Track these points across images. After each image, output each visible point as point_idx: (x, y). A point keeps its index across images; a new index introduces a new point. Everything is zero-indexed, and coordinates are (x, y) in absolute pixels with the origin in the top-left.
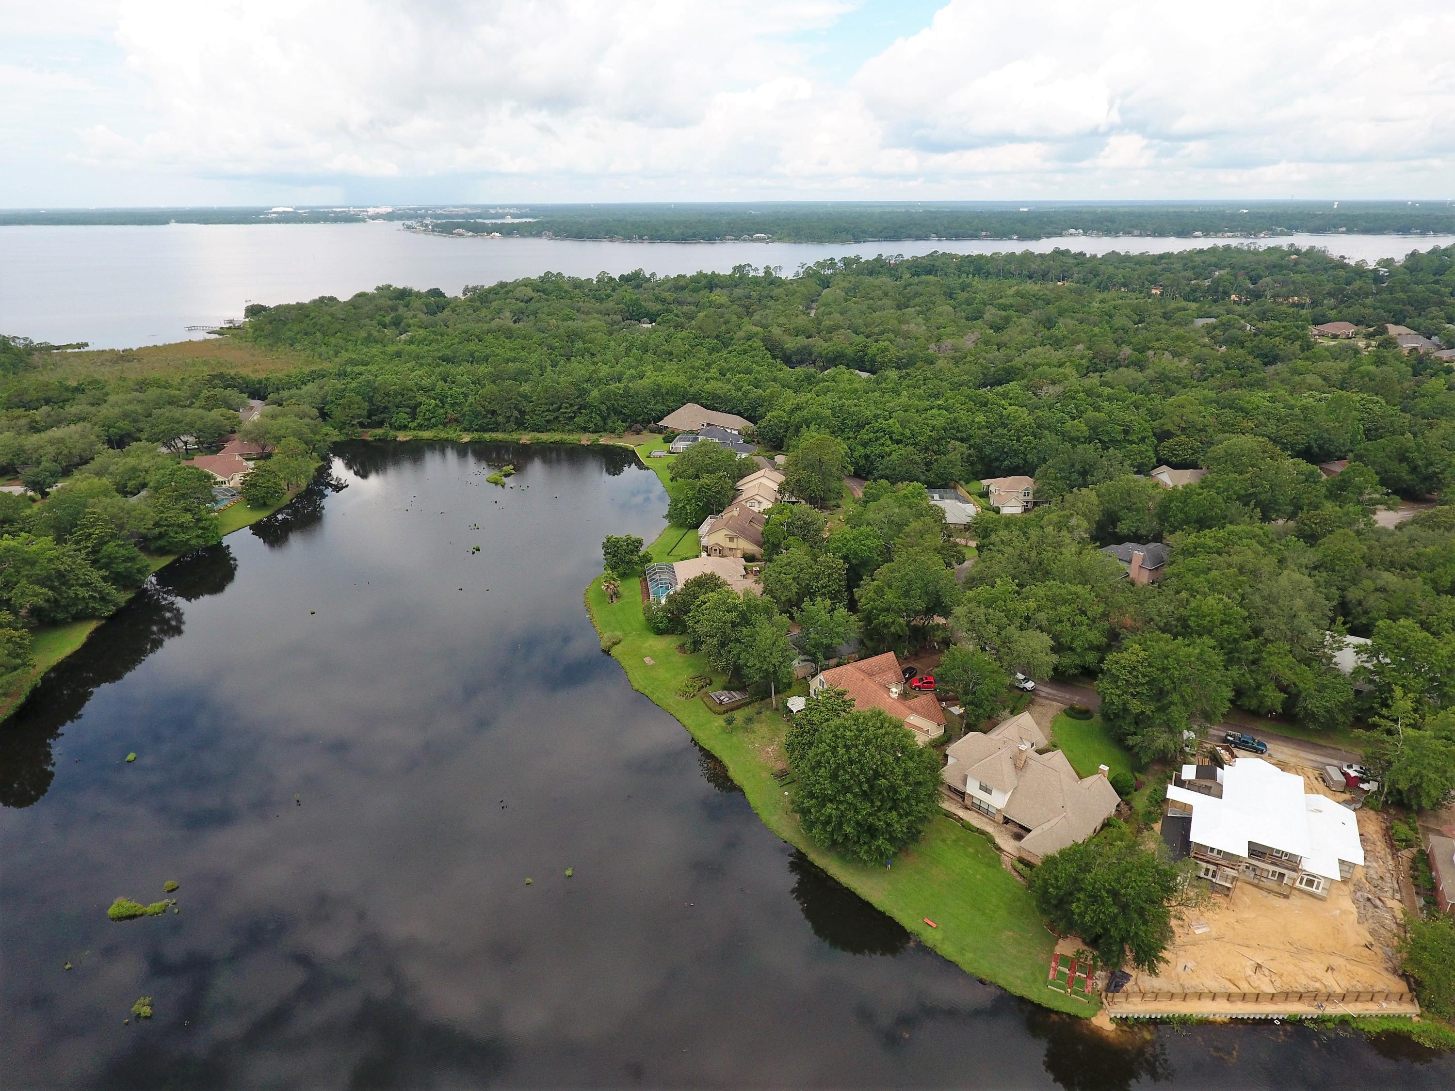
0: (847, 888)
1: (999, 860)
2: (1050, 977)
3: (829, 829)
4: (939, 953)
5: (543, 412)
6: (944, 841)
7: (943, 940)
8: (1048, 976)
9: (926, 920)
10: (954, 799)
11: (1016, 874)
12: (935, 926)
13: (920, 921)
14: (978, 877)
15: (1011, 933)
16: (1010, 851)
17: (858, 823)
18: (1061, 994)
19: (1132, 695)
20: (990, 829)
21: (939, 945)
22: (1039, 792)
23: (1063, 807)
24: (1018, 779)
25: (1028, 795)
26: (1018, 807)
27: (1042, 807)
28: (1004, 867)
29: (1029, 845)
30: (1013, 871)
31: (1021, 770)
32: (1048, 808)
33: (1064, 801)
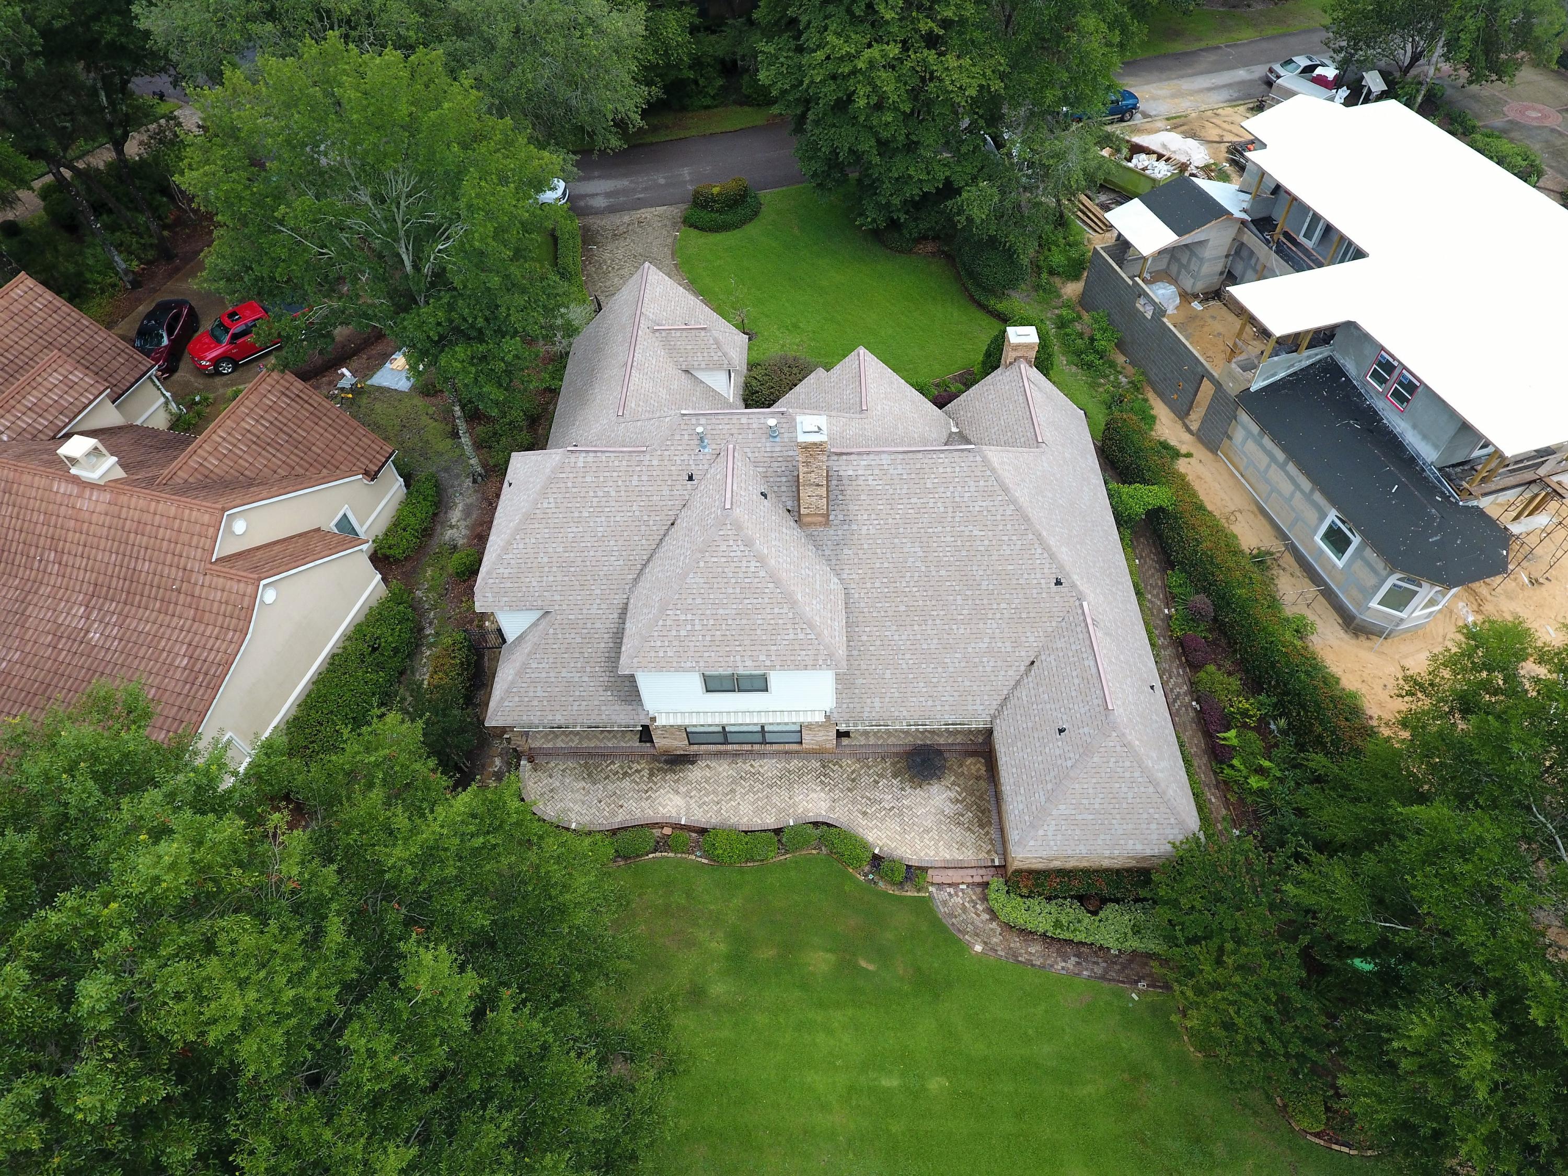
1: (943, 928)
22: (943, 573)
23: (1058, 583)
24: (835, 564)
25: (903, 608)
26: (888, 676)
27: (981, 626)
28: (978, 948)
29: (1059, 837)
30: (1016, 942)
31: (827, 523)
32: (1006, 615)
33: (1052, 556)
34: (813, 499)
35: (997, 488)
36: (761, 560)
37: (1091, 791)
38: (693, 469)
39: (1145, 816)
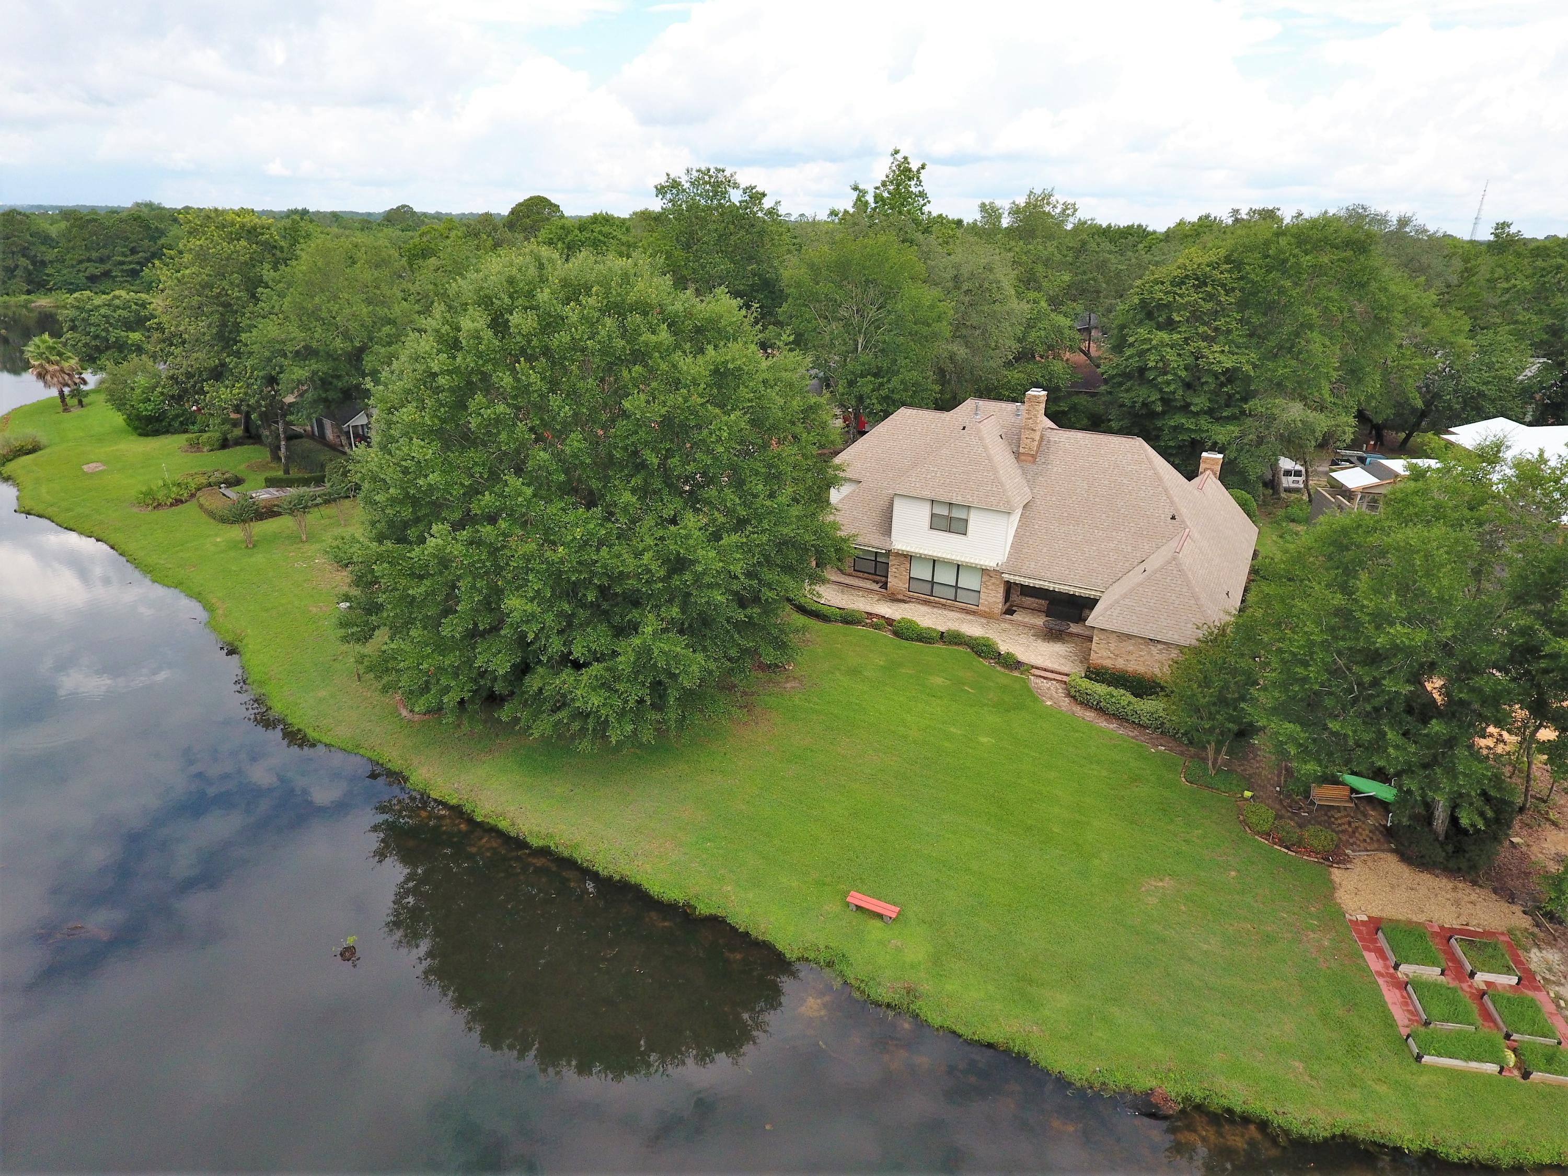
0: (544, 852)
1: (1029, 690)
2: (1400, 1016)
3: (452, 628)
4: (936, 1020)
5: (81, 262)
6: (854, 672)
7: (936, 960)
8: (1388, 1021)
9: (856, 898)
10: (859, 588)
11: (1090, 715)
12: (890, 911)
13: (832, 907)
14: (984, 740)
15: (1167, 883)
16: (1049, 664)
17: (555, 576)
18: (1486, 1079)
19: (1205, 338)
20: (973, 629)
21: (927, 987)
22: (1097, 500)
23: (1173, 518)
24: (1031, 484)
25: (1065, 514)
26: (1045, 550)
27: (1114, 534)
28: (1049, 703)
29: (1121, 618)
30: (1078, 710)
31: (1034, 462)
32: (1133, 530)
33: (1172, 502)
34: (1028, 441)
35: (1145, 460)
36: (985, 448)
37: (1150, 594)
38: (967, 425)
39: (1185, 618)
